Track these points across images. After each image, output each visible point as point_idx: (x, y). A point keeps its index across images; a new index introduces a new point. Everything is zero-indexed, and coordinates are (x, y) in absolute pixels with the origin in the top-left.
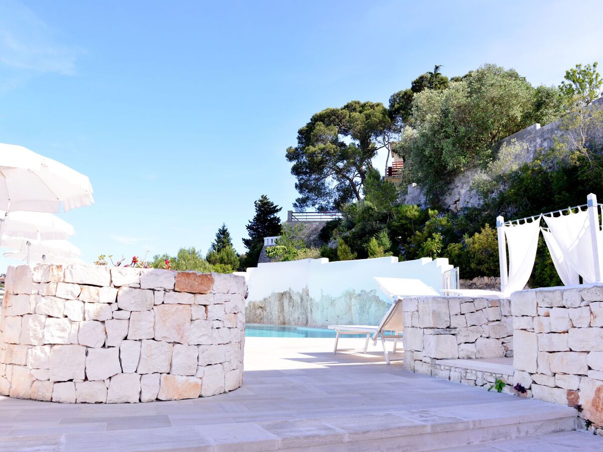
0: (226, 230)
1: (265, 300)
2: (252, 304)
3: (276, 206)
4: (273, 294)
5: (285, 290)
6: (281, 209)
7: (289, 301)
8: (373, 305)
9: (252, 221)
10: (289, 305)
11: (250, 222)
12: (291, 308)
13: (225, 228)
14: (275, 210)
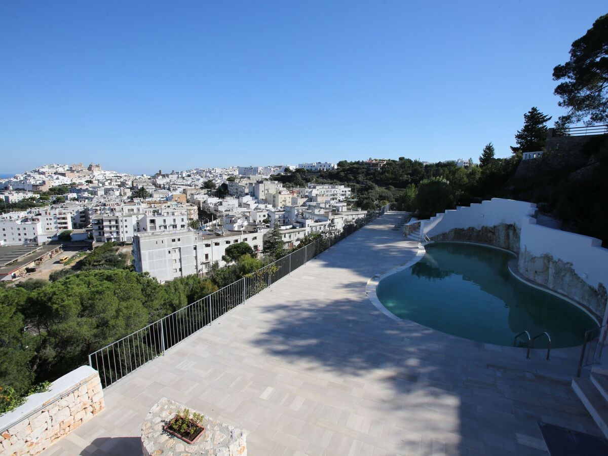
0: (491, 146)
1: (495, 227)
2: (484, 229)
3: (545, 116)
4: (502, 224)
5: (512, 223)
6: (550, 119)
7: (514, 233)
8: (568, 275)
9: (520, 131)
10: (514, 236)
11: (518, 132)
12: (515, 238)
13: (491, 145)
14: (544, 120)
